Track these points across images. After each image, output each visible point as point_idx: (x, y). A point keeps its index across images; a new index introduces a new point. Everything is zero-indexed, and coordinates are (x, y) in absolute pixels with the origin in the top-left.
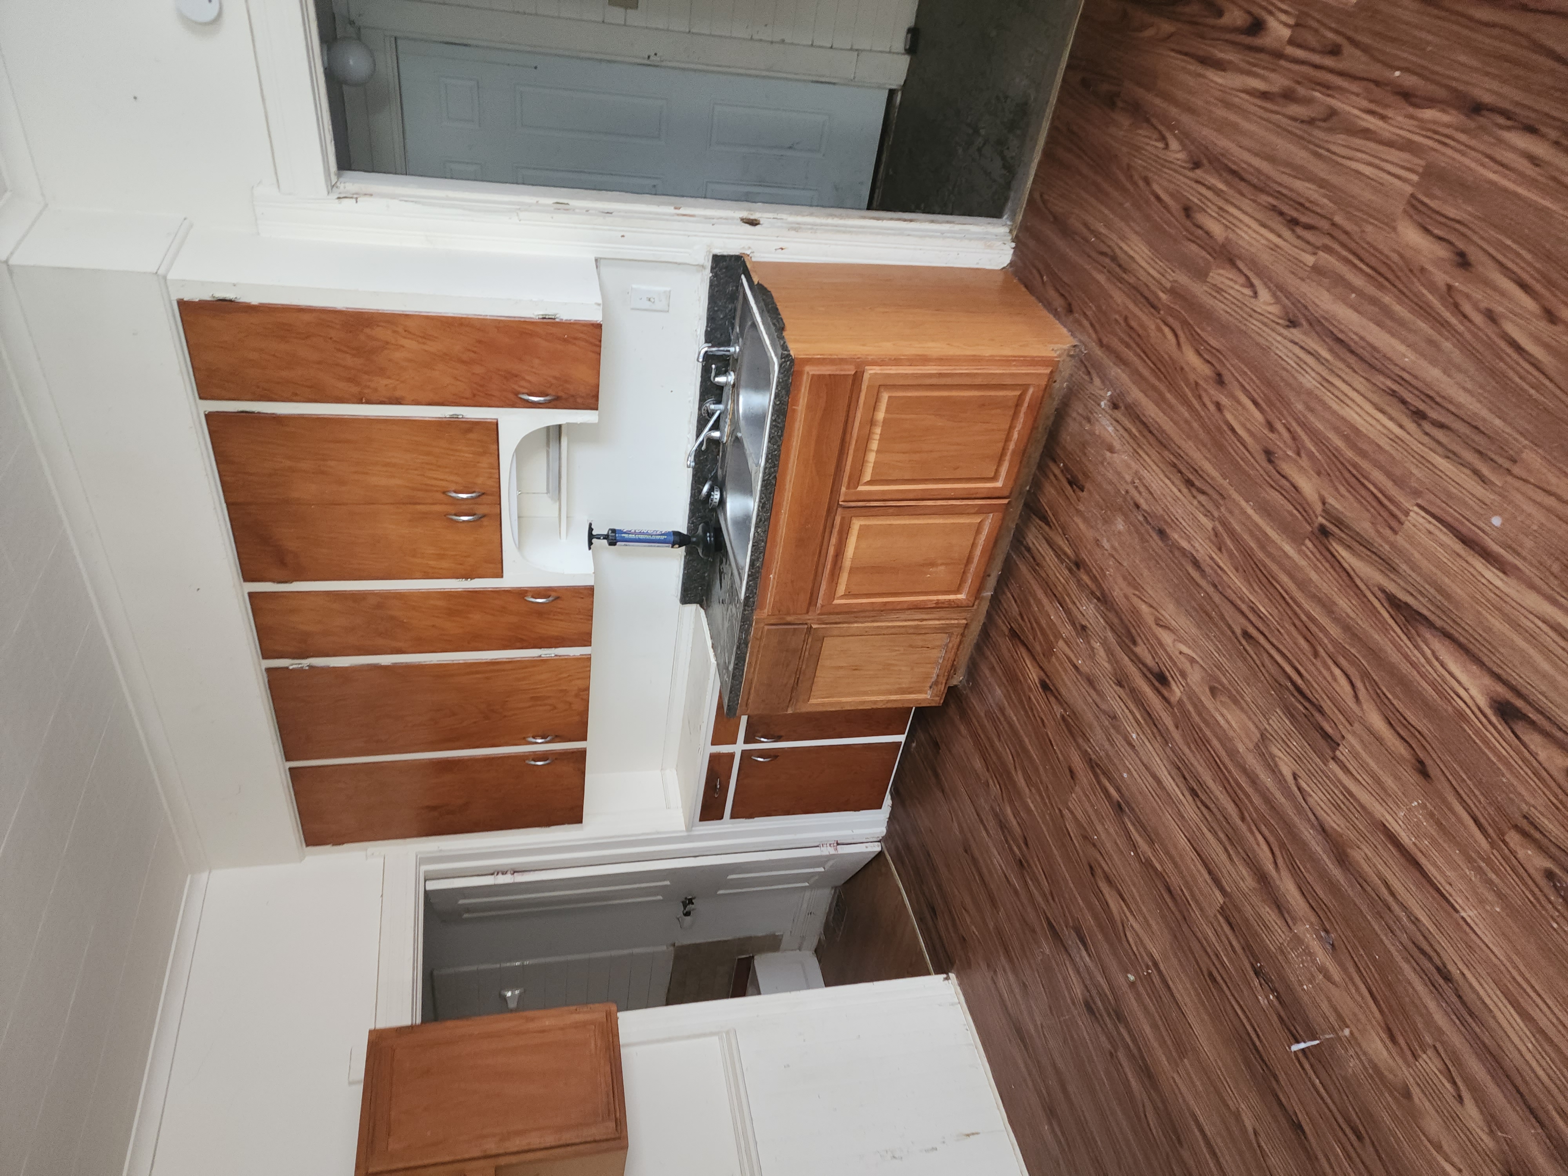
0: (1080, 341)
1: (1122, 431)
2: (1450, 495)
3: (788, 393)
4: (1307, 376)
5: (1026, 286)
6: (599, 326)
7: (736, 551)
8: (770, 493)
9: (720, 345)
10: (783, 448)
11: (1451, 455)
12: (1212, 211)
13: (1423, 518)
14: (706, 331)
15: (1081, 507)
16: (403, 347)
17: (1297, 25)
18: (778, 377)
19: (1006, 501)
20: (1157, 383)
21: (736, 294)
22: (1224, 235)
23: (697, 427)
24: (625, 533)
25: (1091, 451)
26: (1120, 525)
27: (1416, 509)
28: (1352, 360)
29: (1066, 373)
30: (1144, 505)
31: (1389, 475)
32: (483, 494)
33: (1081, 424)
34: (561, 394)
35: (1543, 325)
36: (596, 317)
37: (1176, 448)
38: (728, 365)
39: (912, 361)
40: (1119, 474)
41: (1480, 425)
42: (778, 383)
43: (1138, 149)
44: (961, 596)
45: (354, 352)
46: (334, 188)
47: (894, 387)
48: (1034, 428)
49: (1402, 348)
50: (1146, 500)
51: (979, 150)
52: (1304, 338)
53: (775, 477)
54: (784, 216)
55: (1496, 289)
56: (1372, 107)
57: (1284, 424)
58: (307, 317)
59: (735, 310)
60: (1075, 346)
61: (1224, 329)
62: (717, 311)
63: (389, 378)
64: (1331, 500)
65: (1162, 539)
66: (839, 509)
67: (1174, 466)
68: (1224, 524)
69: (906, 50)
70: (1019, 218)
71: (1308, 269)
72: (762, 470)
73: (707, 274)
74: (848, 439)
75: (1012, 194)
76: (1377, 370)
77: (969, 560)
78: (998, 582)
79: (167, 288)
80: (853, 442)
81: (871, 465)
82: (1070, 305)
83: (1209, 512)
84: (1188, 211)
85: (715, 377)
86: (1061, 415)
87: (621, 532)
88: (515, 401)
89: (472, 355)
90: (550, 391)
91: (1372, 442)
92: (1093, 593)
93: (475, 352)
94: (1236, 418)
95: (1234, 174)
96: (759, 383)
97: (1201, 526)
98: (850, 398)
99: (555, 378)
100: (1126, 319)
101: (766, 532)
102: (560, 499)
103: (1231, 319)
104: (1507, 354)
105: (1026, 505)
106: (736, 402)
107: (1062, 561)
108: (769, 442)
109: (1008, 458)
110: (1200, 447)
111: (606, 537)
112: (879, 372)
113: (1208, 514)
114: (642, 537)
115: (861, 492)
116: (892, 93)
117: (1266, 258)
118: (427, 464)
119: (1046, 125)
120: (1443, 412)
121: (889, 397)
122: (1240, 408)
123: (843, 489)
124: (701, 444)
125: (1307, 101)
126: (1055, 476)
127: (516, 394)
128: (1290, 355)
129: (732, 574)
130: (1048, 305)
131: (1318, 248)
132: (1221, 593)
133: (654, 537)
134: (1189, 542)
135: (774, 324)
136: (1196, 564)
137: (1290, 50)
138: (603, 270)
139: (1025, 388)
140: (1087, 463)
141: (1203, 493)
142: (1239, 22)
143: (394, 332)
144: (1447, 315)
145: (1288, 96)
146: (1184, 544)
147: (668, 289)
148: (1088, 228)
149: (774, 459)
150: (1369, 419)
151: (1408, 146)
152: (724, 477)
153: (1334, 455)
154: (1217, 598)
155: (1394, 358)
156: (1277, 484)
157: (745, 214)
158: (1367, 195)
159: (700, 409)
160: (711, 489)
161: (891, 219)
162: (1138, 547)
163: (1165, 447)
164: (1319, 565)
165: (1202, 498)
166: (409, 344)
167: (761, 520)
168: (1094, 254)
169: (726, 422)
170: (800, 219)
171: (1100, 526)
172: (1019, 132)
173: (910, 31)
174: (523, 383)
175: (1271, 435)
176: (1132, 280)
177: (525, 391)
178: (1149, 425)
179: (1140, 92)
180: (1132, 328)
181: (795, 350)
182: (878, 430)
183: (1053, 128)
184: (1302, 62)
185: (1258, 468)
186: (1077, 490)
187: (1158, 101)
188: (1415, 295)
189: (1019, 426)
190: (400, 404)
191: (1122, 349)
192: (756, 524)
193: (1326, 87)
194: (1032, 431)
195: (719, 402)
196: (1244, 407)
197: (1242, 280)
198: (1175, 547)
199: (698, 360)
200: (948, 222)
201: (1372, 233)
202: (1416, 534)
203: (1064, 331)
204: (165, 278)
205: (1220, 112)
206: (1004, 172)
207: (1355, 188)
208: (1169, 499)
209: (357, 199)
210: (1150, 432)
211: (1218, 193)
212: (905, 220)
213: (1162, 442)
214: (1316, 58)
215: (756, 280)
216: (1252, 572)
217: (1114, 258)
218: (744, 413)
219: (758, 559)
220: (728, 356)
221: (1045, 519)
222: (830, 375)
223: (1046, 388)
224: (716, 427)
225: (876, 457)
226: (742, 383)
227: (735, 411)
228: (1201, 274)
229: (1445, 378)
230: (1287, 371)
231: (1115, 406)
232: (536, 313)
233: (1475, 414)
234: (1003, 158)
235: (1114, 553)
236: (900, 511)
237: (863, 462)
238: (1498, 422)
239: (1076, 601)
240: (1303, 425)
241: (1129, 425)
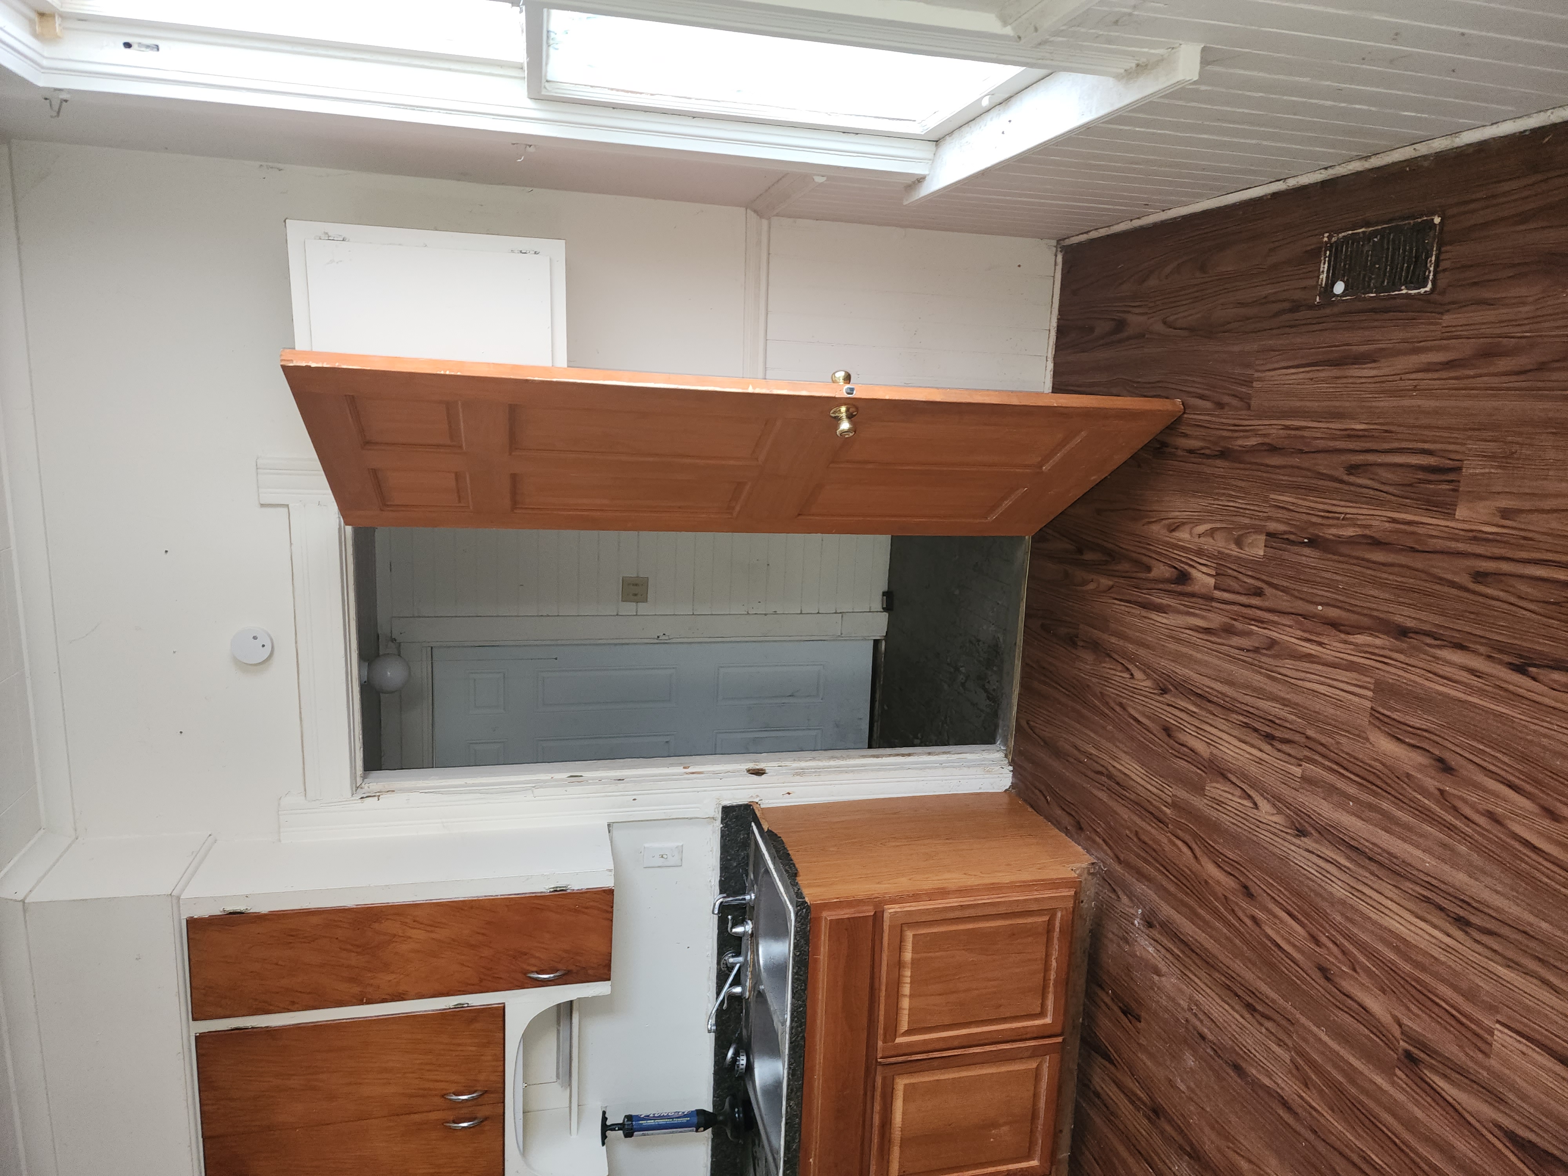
0: (1098, 859)
1: (1163, 951)
2: (1528, 1009)
3: (807, 942)
4: (1334, 885)
5: (1032, 807)
6: (610, 892)
7: (769, 1129)
8: (800, 1057)
9: (736, 893)
10: (808, 1003)
11: (1511, 964)
12: (1190, 729)
13: (1511, 1037)
14: (720, 881)
15: (1143, 1041)
16: (410, 938)
17: (1218, 574)
18: (795, 926)
19: (1060, 1039)
20: (1186, 899)
21: (748, 842)
22: (1209, 751)
23: (717, 983)
24: (643, 1119)
25: (1136, 974)
26: (1190, 1061)
27: (1498, 1026)
28: (1374, 867)
29: (1091, 892)
30: (1210, 1036)
31: (1455, 988)
32: (486, 1092)
33: (1119, 945)
34: (570, 968)
35: (1546, 823)
36: (607, 882)
37: (1225, 969)
38: (745, 913)
39: (932, 895)
40: (1173, 1000)
41: (1528, 929)
42: (796, 932)
43: (1107, 679)
44: (1034, 1163)
45: (359, 950)
46: (359, 789)
47: (918, 924)
48: (1071, 954)
49: (1418, 853)
50: (1209, 1029)
51: (963, 684)
52: (1317, 846)
53: (803, 1037)
54: (788, 763)
55: (1486, 790)
56: (1306, 635)
57: (1327, 937)
58: (314, 920)
59: (748, 856)
60: (1093, 864)
61: (1235, 840)
62: (730, 860)
63: (393, 973)
64: (1406, 1021)
65: (1239, 1076)
66: (879, 1068)
67: (1229, 988)
68: (1302, 1054)
69: (883, 608)
70: (1012, 743)
71: (1299, 780)
72: (788, 1030)
73: (718, 825)
74: (877, 985)
75: (1001, 723)
76: (1402, 876)
77: (1034, 1116)
78: (1073, 1137)
79: (179, 907)
80: (883, 988)
81: (906, 1012)
82: (1078, 823)
83: (1280, 1040)
84: (1167, 730)
85: (732, 927)
86: (1096, 936)
87: (638, 1118)
88: (525, 982)
89: (481, 938)
90: (560, 966)
91: (1426, 954)
92: (1181, 1148)
93: (483, 934)
94: (1278, 933)
95: (1202, 698)
96: (778, 932)
97: (1277, 1058)
98: (873, 940)
99: (566, 951)
100: (1137, 834)
101: (800, 1104)
102: (570, 1085)
103: (1239, 830)
104: (1524, 854)
105: (1083, 1040)
106: (756, 952)
107: (1138, 1109)
108: (793, 997)
109: (1051, 989)
110: (1250, 965)
111: (621, 1127)
112: (899, 910)
113: (1280, 1043)
114: (661, 1122)
115: (901, 1044)
116: (876, 643)
117: (1254, 770)
118: (427, 1064)
119: (1018, 663)
120: (1486, 918)
121: (914, 935)
122: (1278, 922)
123: (880, 1043)
124: (722, 1002)
125: (1248, 634)
126: (1106, 1005)
127: (525, 973)
128: (1310, 864)
129: (766, 1159)
130: (1058, 824)
131: (1301, 760)
132: (1324, 1140)
133: (676, 1121)
134: (1271, 1079)
135: (786, 871)
136: (1285, 1104)
137: (1218, 594)
138: (615, 833)
139: (1052, 912)
140: (1136, 988)
141: (1268, 1018)
142: (1167, 575)
143: (403, 923)
144: (1449, 818)
145: (1228, 630)
146: (1267, 1081)
147: (681, 844)
148: (1079, 750)
149: (800, 1016)
150: (1413, 928)
151: (1351, 667)
152: (749, 1038)
153: (1392, 970)
154: (1321, 1147)
155: (1414, 863)
156: (1344, 1005)
157: (751, 766)
158: (1330, 711)
159: (718, 963)
160: (736, 1054)
161: (890, 755)
162: (1216, 1087)
163: (1212, 966)
164: (1420, 1099)
165: (1269, 1024)
166: (418, 934)
167: (792, 1090)
168: (1089, 773)
169: (746, 976)
170: (803, 764)
171: (1168, 1063)
172: (995, 669)
173: (884, 594)
174: (533, 961)
175: (1318, 949)
176: (1133, 796)
177: (535, 969)
178: (1190, 943)
179: (1097, 634)
180: (1144, 843)
181: (810, 895)
182: (908, 973)
183: (1025, 665)
184: (1234, 603)
185: (1318, 987)
186: (1133, 1020)
187: (1113, 640)
188: (1410, 800)
189: (1055, 954)
190: (403, 999)
191: (1140, 863)
192: (788, 1096)
193: (1260, 621)
194: (1069, 957)
195: (738, 954)
196: (1282, 921)
197: (1238, 792)
198: (1255, 1084)
199: (713, 913)
200: (944, 753)
201: (1347, 744)
202: (1510, 1056)
203: (1080, 848)
204: (178, 898)
205: (1173, 646)
206: (988, 702)
207: (1317, 705)
208: (1234, 1027)
209: (379, 796)
210: (1193, 951)
211: (1191, 714)
212: (903, 755)
213: (1209, 963)
214: (1243, 599)
215: (765, 827)
216: (1349, 1112)
217: (1110, 777)
218: (765, 965)
219: (794, 1139)
220: (745, 904)
221: (1107, 1057)
222: (849, 918)
223: (1073, 911)
224: (736, 982)
225: (910, 1003)
226: (761, 932)
227: (756, 962)
228: (1199, 789)
229: (1472, 882)
230: (1313, 881)
231: (1150, 925)
232: (547, 887)
233: (1519, 918)
234: (986, 691)
235: (1192, 1095)
236: (947, 1063)
237: (897, 1009)
238: (1544, 925)
239: (1165, 1158)
240: (1349, 937)
241: (1170, 946)
